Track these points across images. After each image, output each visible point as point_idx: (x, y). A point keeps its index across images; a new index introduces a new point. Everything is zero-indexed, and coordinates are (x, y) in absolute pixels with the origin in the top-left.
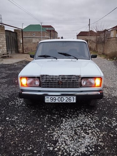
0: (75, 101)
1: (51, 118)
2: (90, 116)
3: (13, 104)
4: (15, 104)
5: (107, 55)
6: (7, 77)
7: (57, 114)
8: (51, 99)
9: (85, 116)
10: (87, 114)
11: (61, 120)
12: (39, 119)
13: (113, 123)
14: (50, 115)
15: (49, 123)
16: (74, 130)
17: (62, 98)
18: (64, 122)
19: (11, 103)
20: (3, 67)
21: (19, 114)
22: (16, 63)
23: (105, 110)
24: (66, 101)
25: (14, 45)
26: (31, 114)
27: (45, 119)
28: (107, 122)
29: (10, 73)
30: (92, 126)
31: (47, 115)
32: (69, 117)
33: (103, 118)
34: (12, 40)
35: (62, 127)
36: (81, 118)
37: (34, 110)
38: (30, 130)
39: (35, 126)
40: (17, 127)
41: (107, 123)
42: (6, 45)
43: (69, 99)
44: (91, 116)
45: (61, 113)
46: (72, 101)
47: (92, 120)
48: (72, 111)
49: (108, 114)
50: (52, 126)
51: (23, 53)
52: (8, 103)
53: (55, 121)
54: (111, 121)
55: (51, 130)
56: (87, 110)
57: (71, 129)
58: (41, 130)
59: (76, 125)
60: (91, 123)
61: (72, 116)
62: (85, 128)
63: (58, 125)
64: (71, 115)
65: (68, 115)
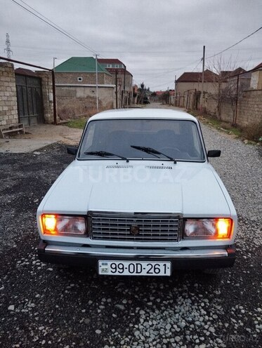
0: (168, 273)
1: (113, 307)
2: (203, 304)
3: (25, 266)
4: (31, 264)
5: (241, 130)
6: (16, 189)
7: (127, 297)
8: (113, 266)
9: (193, 303)
10: (198, 296)
11: (136, 315)
12: (84, 311)
13: (256, 322)
14: (109, 300)
15: (106, 323)
16: (166, 344)
17: (139, 266)
18: (142, 321)
19: (23, 261)
20: (8, 160)
21: (37, 296)
22: (37, 151)
23: (238, 285)
24: (148, 273)
25: (35, 105)
26: (67, 294)
27: (99, 311)
28: (242, 319)
29: (23, 178)
30: (208, 334)
31: (104, 300)
32: (155, 307)
33: (233, 309)
34: (29, 96)
35: (137, 333)
36: (183, 310)
37: (73, 285)
38: (62, 342)
39: (73, 331)
40: (32, 334)
41: (242, 324)
42: (18, 105)
43: (155, 269)
44: (205, 303)
45: (137, 293)
46: (162, 274)
47: (208, 314)
48: (162, 288)
49: (246, 296)
50: (113, 330)
51: (55, 123)
52: (16, 262)
53: (121, 316)
54: (252, 316)
55: (112, 343)
56: (197, 285)
57: (158, 340)
58: (88, 342)
59: (170, 330)
60: (206, 324)
61: (161, 302)
62: (191, 337)
63: (128, 330)
64: (158, 300)
65: (152, 298)
